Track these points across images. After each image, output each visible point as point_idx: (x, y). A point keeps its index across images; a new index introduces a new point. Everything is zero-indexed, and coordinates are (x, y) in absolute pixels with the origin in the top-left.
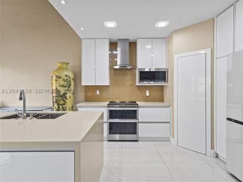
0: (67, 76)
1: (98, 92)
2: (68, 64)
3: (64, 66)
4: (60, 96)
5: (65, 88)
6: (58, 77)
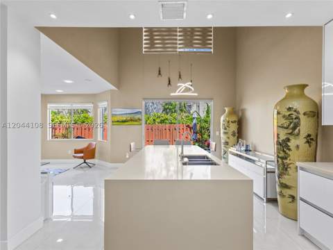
0: (289, 109)
3: (296, 91)
4: (279, 143)
5: (286, 131)
6: (278, 113)
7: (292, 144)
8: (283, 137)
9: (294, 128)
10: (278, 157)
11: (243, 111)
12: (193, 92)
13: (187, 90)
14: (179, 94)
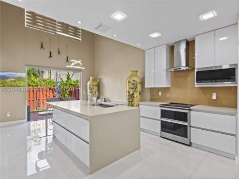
0: (134, 81)
1: (160, 94)
2: (137, 71)
3: (134, 73)
4: (129, 95)
5: (133, 90)
6: (129, 82)
7: (135, 95)
8: (131, 93)
9: (135, 89)
10: (129, 101)
11: (100, 79)
12: (81, 67)
13: (78, 64)
14: (74, 67)
